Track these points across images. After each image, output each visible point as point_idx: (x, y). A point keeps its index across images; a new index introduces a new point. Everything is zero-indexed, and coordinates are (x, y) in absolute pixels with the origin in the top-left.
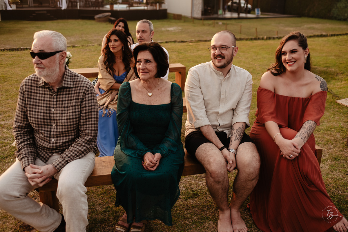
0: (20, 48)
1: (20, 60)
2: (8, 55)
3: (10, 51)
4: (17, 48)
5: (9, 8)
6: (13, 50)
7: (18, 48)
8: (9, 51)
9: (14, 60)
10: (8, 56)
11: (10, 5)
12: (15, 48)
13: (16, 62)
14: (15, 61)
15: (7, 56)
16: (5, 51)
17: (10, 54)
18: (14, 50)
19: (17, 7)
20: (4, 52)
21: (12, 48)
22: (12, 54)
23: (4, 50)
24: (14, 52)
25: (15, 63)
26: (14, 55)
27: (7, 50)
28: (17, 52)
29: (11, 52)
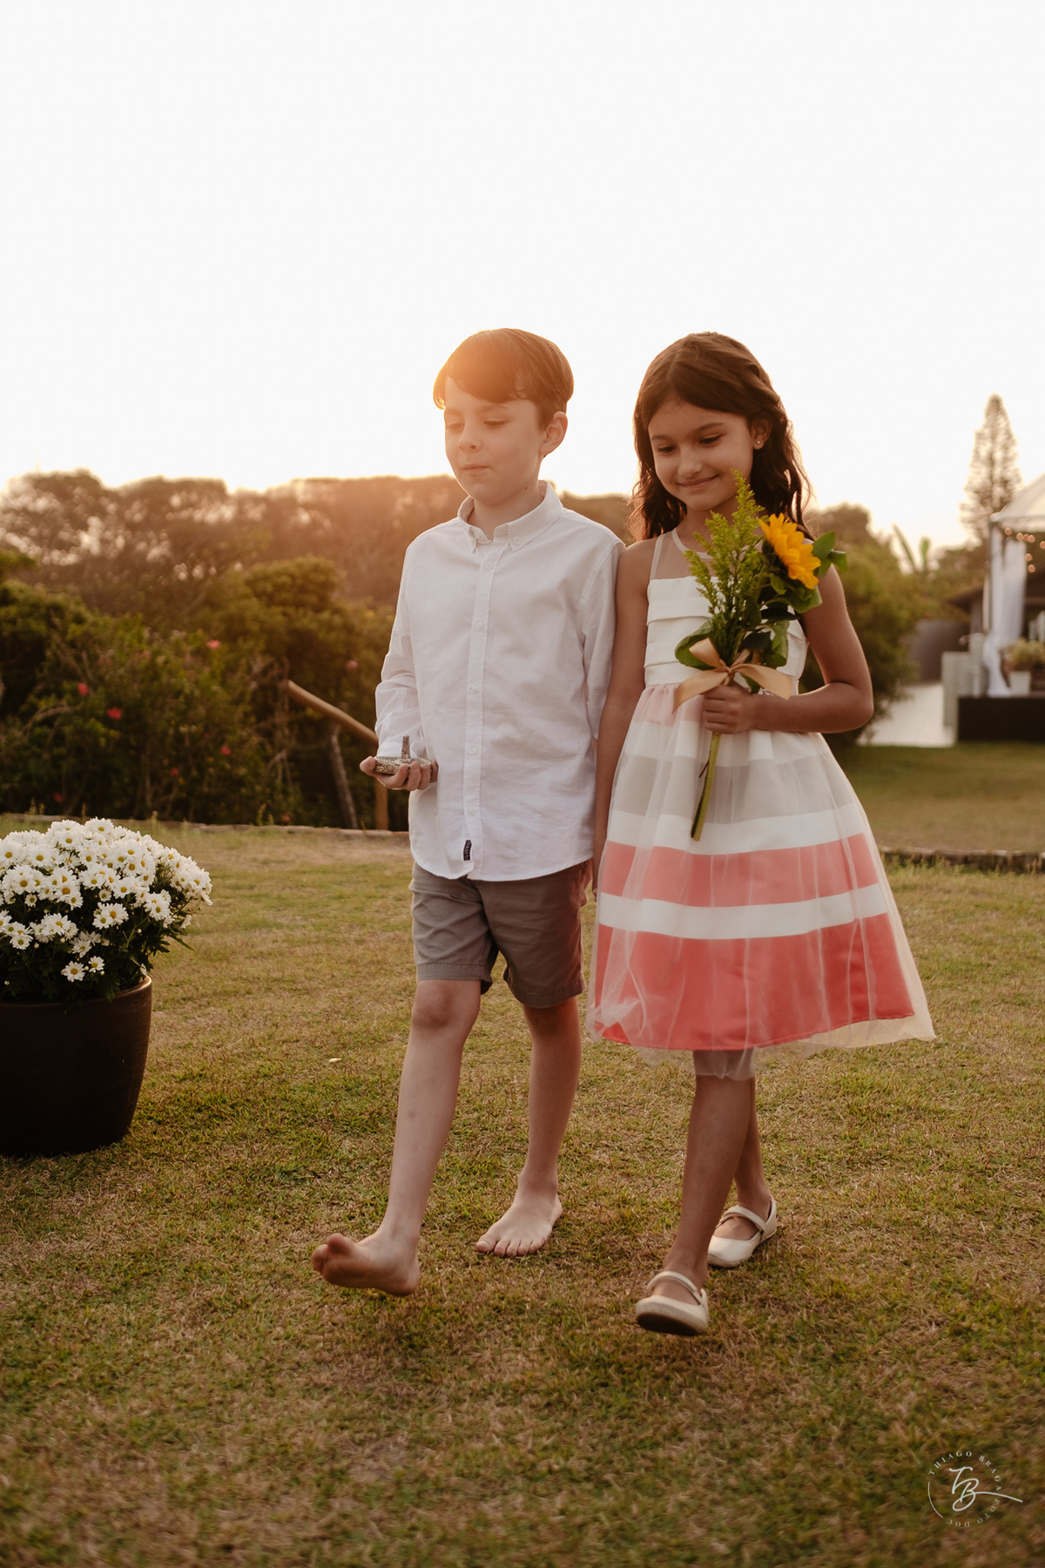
0: (1036, 857)
1: (1027, 938)
2: (949, 892)
3: (970, 871)
4: (1015, 858)
5: (999, 689)
6: (986, 864)
7: (1024, 856)
8: (962, 872)
9: (986, 935)
10: (946, 898)
11: (1006, 677)
12: (1002, 852)
13: (996, 951)
14: (991, 943)
15: (938, 897)
16: (939, 865)
17: (961, 891)
18: (993, 869)
19: (1033, 687)
20: (931, 871)
21: (984, 851)
22: (974, 892)
23: (931, 860)
24: (996, 875)
25: (985, 960)
26: (990, 894)
27: (952, 860)
28: (1011, 876)
29: (974, 877)
